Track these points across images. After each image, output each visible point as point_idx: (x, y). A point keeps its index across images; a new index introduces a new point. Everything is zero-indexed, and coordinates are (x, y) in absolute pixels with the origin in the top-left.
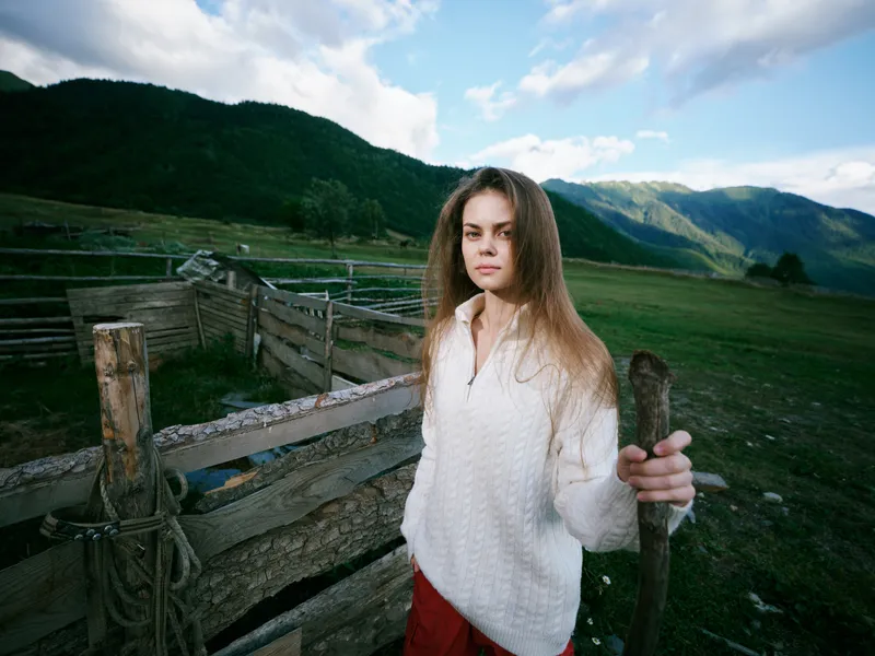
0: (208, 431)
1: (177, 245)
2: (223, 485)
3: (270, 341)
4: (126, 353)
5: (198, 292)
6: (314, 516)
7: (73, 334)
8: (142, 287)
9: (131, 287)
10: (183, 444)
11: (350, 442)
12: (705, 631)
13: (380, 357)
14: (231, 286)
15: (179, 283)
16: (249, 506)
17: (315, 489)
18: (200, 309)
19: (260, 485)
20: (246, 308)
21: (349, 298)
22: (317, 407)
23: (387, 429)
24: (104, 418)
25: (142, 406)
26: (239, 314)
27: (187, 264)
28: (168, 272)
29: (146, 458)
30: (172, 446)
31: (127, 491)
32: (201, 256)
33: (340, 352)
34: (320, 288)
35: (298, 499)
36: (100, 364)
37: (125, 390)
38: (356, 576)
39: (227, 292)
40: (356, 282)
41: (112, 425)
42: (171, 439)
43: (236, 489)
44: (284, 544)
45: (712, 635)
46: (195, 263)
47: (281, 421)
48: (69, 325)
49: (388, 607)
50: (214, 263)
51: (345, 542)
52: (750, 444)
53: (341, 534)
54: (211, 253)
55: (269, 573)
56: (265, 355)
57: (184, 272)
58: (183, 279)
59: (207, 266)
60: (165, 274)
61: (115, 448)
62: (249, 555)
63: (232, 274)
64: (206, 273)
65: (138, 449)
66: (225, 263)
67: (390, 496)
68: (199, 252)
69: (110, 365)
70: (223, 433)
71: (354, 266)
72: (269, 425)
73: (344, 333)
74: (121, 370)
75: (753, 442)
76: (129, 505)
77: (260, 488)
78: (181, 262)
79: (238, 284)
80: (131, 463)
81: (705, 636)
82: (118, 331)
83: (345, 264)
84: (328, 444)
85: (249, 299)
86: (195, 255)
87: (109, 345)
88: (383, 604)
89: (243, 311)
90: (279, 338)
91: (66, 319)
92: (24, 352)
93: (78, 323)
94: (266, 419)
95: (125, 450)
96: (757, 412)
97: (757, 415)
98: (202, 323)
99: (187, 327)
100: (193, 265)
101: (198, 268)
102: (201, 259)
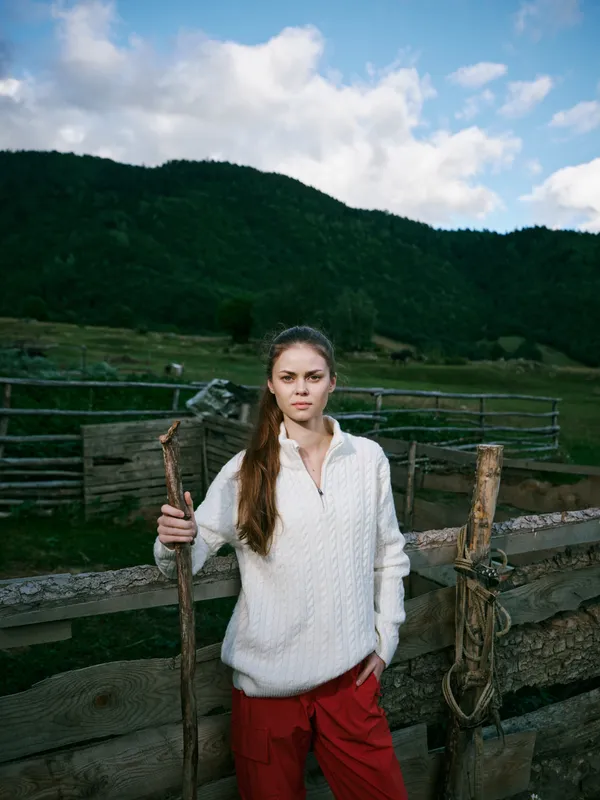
5: (207, 430)
6: (547, 625)
7: (80, 478)
8: (151, 423)
9: (141, 424)
15: (186, 419)
18: (208, 452)
22: (563, 522)
27: (199, 396)
28: (175, 406)
32: (216, 386)
33: (423, 504)
35: (544, 602)
40: (386, 419)
41: (484, 509)
44: (530, 641)
46: (209, 395)
47: (542, 529)
48: (79, 467)
50: (228, 394)
51: (569, 657)
53: (567, 647)
54: (227, 382)
57: (194, 405)
58: (191, 414)
59: (220, 398)
60: (171, 409)
61: (481, 525)
63: (245, 408)
64: (217, 406)
66: (239, 394)
68: (215, 381)
69: (491, 469)
71: (384, 395)
72: (536, 530)
78: (194, 392)
83: (372, 394)
86: (209, 385)
91: (76, 460)
92: (36, 498)
93: (88, 465)
98: (209, 470)
99: (191, 475)
100: (206, 397)
101: (210, 400)
102: (216, 390)
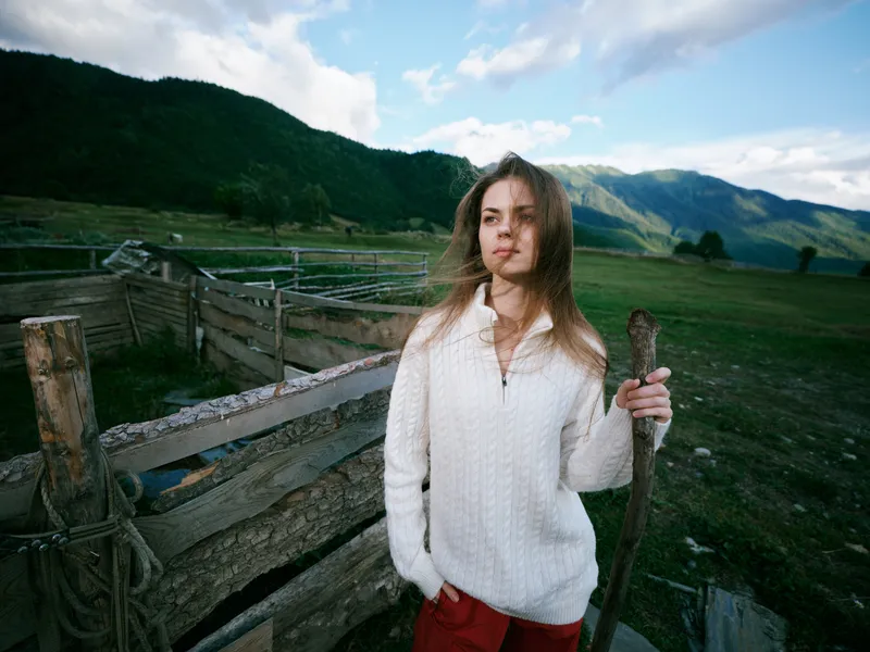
0: (160, 428)
1: (98, 237)
2: (179, 482)
3: (213, 334)
4: (63, 349)
5: (128, 286)
6: (279, 507)
8: (62, 282)
9: (48, 283)
10: (132, 443)
11: (311, 430)
12: (650, 576)
13: (334, 345)
14: (166, 278)
15: (105, 276)
16: (209, 502)
17: (278, 479)
18: (132, 304)
19: (220, 479)
20: (184, 301)
21: (296, 286)
22: (276, 396)
23: (349, 414)
24: (41, 420)
25: (85, 406)
26: (178, 307)
27: (114, 255)
28: (93, 266)
29: (94, 460)
30: (121, 446)
31: (74, 496)
32: (128, 246)
33: (291, 341)
34: (265, 277)
35: (262, 490)
36: (32, 362)
37: (64, 389)
38: (326, 562)
39: (163, 285)
40: (302, 270)
41: (51, 428)
42: (119, 439)
43: (194, 485)
44: (249, 537)
45: (656, 578)
46: (123, 254)
47: (239, 413)
49: (358, 589)
50: (145, 254)
51: (313, 528)
52: (682, 406)
53: (308, 521)
54: (140, 243)
55: (235, 568)
56: (210, 349)
57: (110, 264)
58: (110, 272)
59: (137, 257)
60: (88, 267)
61: (57, 452)
62: (213, 552)
63: (166, 266)
64: (136, 265)
65: (83, 451)
66: (158, 254)
67: (356, 479)
68: (127, 242)
69: (44, 361)
70: (177, 429)
71: (300, 253)
72: (226, 417)
73: (294, 322)
74: (57, 368)
75: (685, 404)
76: (78, 511)
77: (219, 484)
78: (107, 254)
79: (173, 275)
80: (76, 467)
81: (650, 580)
82: (51, 325)
83: (290, 252)
84: (290, 433)
85: (188, 291)
86: (122, 246)
87: (43, 341)
88: (354, 585)
89: (182, 304)
90: (225, 331)
94: (223, 411)
95: (69, 453)
96: (687, 377)
97: (688, 380)
98: (136, 318)
99: (118, 324)
100: (120, 256)
101: (126, 259)
102: (130, 250)
